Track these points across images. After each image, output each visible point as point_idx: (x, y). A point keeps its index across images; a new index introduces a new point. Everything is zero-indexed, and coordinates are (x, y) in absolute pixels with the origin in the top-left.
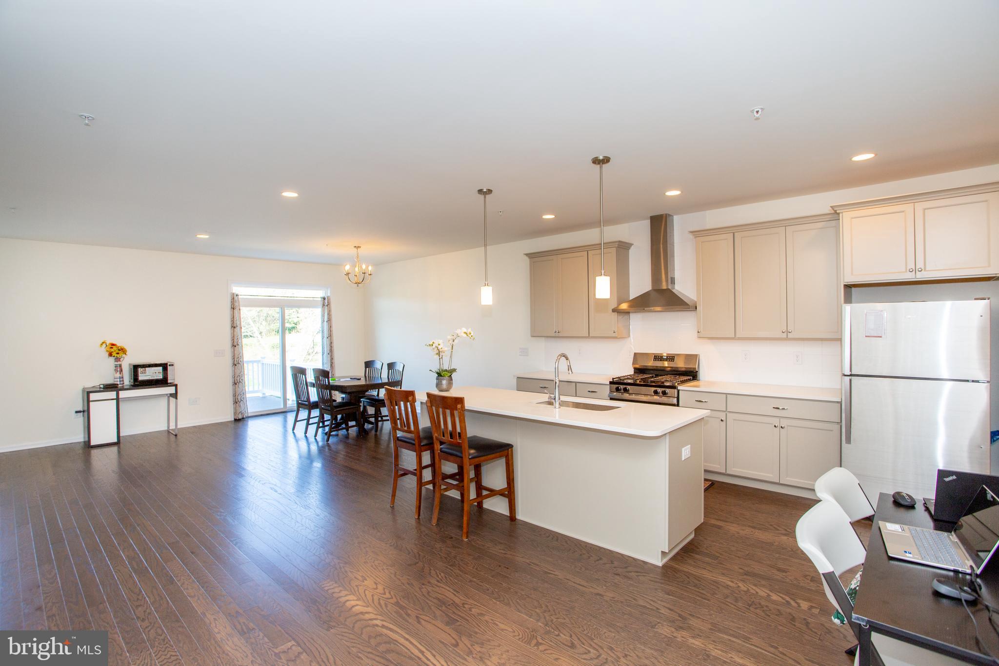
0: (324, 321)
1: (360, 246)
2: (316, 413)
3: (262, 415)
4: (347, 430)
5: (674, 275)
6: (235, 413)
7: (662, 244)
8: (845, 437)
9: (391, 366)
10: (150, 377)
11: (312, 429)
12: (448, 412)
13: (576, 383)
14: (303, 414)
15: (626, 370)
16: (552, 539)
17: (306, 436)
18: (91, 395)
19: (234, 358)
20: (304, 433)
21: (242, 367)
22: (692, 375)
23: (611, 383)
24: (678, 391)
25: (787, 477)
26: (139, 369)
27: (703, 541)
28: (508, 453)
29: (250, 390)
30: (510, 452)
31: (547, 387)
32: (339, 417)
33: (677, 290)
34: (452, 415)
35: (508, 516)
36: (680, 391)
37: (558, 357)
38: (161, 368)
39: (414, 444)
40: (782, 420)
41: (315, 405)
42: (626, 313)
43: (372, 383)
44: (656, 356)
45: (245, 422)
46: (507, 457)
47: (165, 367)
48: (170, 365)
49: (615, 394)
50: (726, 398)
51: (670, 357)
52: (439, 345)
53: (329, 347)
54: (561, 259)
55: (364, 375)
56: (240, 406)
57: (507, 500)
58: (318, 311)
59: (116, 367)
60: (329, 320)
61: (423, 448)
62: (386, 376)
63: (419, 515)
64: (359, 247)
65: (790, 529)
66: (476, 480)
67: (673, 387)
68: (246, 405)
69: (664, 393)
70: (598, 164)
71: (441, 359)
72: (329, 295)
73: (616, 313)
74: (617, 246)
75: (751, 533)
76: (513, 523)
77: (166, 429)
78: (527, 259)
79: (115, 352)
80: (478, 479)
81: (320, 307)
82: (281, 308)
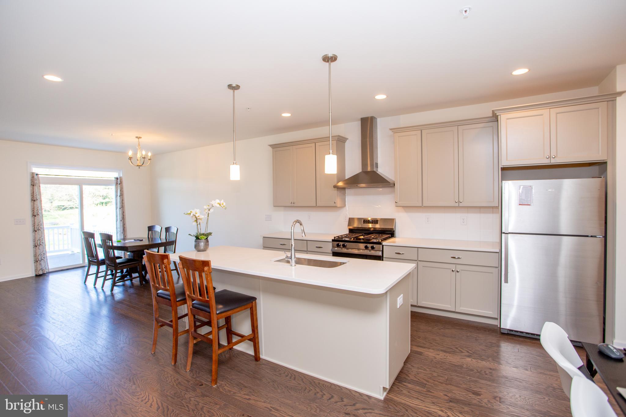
0: (117, 196)
1: (141, 136)
2: (103, 268)
3: (62, 270)
4: (131, 280)
5: (377, 161)
6: (36, 270)
7: (369, 138)
8: (504, 278)
9: (167, 229)
11: (100, 281)
12: (197, 274)
13: (307, 240)
14: (93, 269)
15: (343, 231)
16: (291, 378)
17: (95, 287)
19: (34, 226)
20: (93, 285)
21: (43, 233)
22: (391, 233)
23: (333, 240)
24: (383, 246)
25: (461, 307)
27: (411, 369)
28: (252, 305)
29: (51, 250)
30: (254, 304)
31: (285, 244)
32: (125, 270)
33: (379, 172)
34: (201, 276)
35: (253, 356)
36: (384, 246)
37: (293, 223)
39: (170, 300)
40: (457, 266)
41: (103, 262)
42: (343, 189)
43: (154, 243)
44: (365, 220)
45: (45, 277)
46: (251, 309)
49: (336, 249)
50: (418, 250)
51: (375, 220)
52: (196, 213)
53: (121, 215)
54: (296, 149)
55: (147, 236)
56: (41, 264)
57: (252, 343)
58: (113, 188)
60: (122, 195)
61: (178, 303)
62: (164, 237)
63: (176, 362)
64: (140, 138)
65: (470, 351)
66: (227, 326)
67: (380, 243)
68: (46, 263)
69: (373, 248)
70: (327, 62)
71: (199, 225)
72: (121, 176)
73: (336, 189)
74: (337, 139)
75: (445, 357)
76: (258, 363)
78: (270, 149)
80: (228, 325)
81: (114, 185)
82: (80, 185)
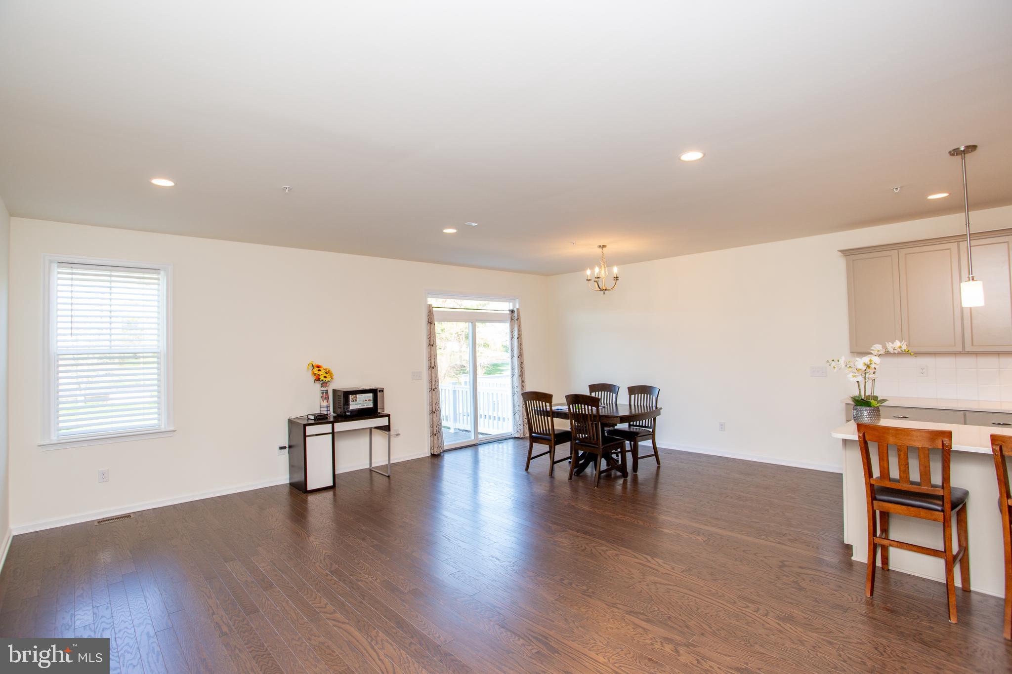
0: (513, 337)
3: (456, 449)
6: (432, 447)
10: (360, 405)
18: (308, 428)
19: (431, 382)
26: (350, 396)
38: (371, 395)
45: (442, 457)
47: (374, 392)
48: (379, 391)
56: (438, 438)
59: (322, 393)
64: (604, 246)
68: (442, 437)
72: (518, 307)
77: (368, 467)
78: (841, 257)
79: (320, 376)
81: (509, 321)
82: (472, 323)
